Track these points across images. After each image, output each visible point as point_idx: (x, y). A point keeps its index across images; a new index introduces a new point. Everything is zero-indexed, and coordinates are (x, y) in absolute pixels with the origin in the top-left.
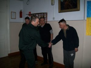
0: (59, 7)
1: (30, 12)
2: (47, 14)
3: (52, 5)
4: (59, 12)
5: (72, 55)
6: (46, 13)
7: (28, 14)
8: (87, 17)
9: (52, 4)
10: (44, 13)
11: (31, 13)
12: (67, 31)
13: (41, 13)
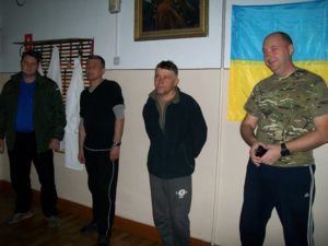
0: (136, 21)
1: (29, 36)
2: (92, 45)
3: (112, 13)
4: (136, 40)
5: (182, 193)
6: (88, 40)
7: (23, 40)
8: (232, 58)
9: (113, 9)
10: (81, 41)
11: (35, 39)
12: (171, 107)
13: (70, 41)
